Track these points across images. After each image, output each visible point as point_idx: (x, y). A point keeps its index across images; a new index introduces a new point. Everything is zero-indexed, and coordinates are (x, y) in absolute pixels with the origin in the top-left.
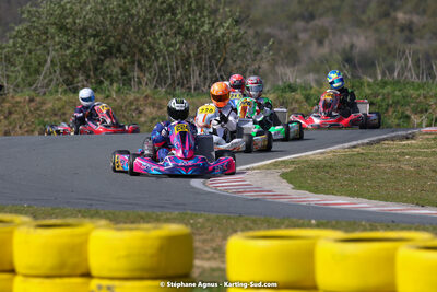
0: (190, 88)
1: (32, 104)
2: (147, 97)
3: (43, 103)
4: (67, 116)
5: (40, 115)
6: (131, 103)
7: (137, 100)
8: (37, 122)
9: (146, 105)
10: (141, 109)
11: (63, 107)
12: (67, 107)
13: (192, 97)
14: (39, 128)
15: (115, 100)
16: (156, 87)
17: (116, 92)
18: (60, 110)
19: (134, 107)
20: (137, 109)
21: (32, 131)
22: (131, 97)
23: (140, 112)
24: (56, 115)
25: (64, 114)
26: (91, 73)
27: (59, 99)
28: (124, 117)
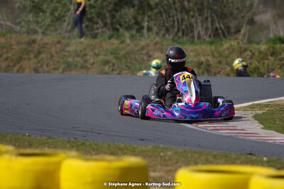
0: (193, 37)
1: (59, 46)
2: (156, 43)
3: (67, 45)
4: (88, 57)
5: (64, 56)
6: (143, 48)
7: (148, 45)
8: (61, 61)
9: (155, 50)
10: (151, 53)
11: (85, 49)
12: (88, 50)
13: (196, 44)
14: (63, 66)
15: (128, 45)
16: (164, 35)
17: (130, 38)
18: (81, 51)
19: (144, 52)
20: (147, 53)
21: (57, 69)
22: (143, 43)
23: (150, 56)
24: (78, 56)
25: (85, 55)
26: (109, 21)
27: (81, 43)
28: (136, 60)
